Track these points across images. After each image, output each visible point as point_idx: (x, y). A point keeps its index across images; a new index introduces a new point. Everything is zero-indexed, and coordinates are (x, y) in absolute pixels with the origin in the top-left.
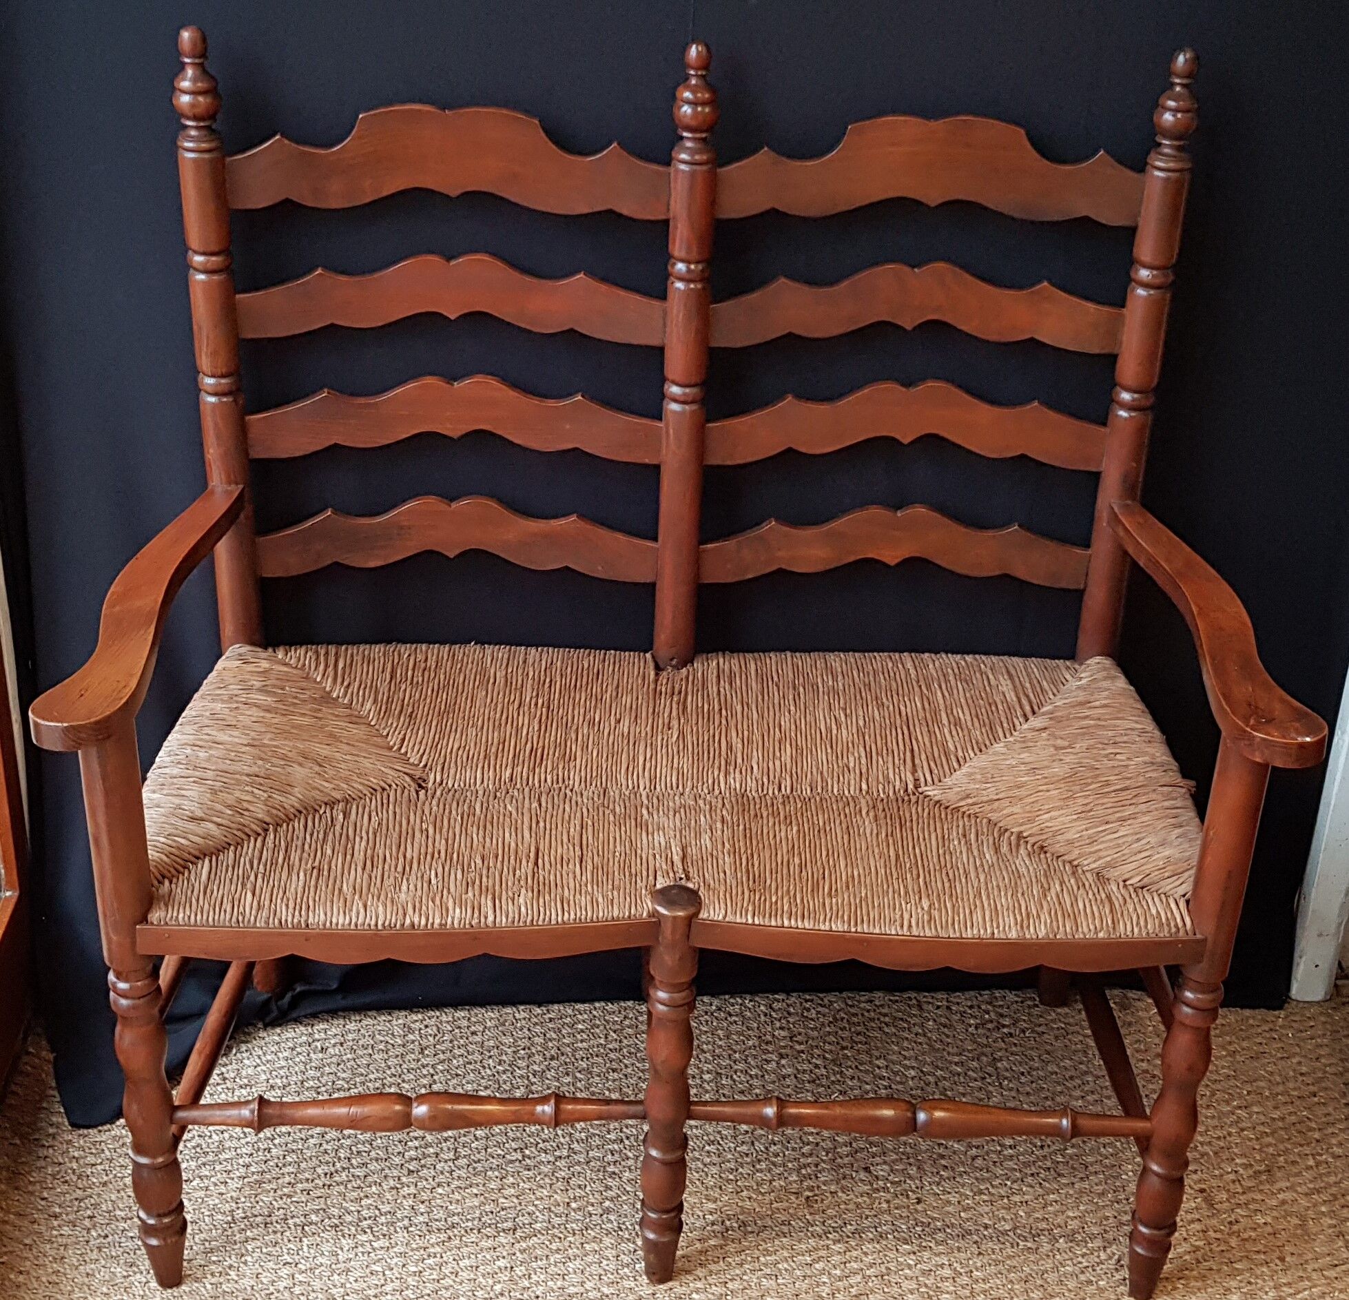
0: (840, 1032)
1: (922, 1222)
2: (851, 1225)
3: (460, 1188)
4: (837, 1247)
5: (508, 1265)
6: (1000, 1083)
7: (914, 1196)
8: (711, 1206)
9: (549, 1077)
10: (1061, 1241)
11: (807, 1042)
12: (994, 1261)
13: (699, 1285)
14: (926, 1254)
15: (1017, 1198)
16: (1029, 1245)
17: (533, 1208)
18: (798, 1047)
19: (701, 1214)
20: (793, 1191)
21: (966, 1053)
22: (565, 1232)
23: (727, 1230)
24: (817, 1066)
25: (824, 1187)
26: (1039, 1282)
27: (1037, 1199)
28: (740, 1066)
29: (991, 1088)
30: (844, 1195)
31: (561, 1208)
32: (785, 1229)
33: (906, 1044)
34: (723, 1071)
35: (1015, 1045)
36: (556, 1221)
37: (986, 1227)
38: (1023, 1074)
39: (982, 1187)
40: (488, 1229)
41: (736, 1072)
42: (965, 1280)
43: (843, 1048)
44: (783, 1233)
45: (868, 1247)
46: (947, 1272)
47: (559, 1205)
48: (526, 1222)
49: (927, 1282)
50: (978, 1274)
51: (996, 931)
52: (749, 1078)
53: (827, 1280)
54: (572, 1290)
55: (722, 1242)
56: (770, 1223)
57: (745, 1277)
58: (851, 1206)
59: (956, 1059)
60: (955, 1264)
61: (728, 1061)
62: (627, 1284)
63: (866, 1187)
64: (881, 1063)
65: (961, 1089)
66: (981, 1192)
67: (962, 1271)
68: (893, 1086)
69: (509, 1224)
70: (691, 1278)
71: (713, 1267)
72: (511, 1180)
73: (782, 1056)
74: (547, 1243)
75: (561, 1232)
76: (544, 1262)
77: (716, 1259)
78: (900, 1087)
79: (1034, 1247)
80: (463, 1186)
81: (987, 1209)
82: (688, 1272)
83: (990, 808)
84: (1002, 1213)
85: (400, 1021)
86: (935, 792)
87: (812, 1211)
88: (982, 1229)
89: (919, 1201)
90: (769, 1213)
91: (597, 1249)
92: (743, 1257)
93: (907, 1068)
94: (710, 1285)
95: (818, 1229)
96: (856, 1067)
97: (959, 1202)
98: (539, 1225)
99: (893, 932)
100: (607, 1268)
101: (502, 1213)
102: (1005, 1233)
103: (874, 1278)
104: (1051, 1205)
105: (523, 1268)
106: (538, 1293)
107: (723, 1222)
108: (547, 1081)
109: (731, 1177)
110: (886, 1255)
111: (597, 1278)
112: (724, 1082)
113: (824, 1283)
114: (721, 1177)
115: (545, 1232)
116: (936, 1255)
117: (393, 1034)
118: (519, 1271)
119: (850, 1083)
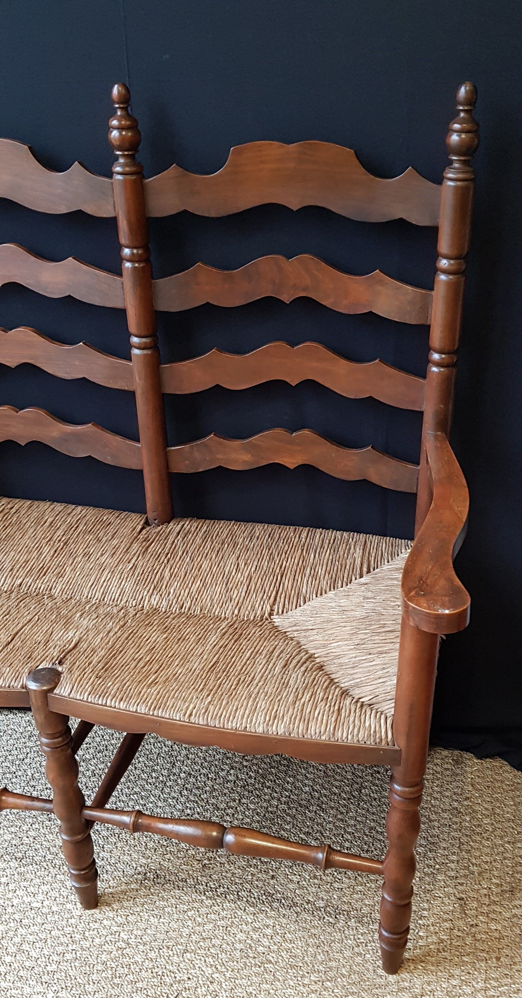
0: (275, 757)
1: (269, 893)
2: (224, 888)
3: (6, 827)
4: (208, 902)
5: (7, 882)
6: (359, 804)
7: (272, 874)
8: (144, 861)
9: (92, 763)
10: (353, 920)
11: (252, 760)
12: (303, 928)
13: (111, 915)
14: (262, 916)
15: (336, 885)
16: (331, 920)
17: (39, 846)
18: (245, 763)
19: (135, 866)
20: (198, 858)
21: (346, 781)
22: (49, 865)
23: (146, 879)
24: (250, 777)
25: (218, 859)
26: (326, 948)
27: (349, 888)
28: (204, 771)
29: (352, 806)
30: (228, 867)
31: (55, 849)
32: (181, 884)
33: (311, 769)
34: (193, 773)
35: (379, 779)
36: (49, 857)
37: (308, 902)
38: (375, 799)
39: (317, 874)
40: (7, 856)
41: (200, 775)
42: (278, 939)
43: (272, 767)
44: (178, 886)
45: (227, 905)
46: (269, 931)
47: (55, 847)
48: (31, 855)
49: (254, 936)
50: (289, 936)
51: (248, 726)
52: (206, 779)
53: (190, 925)
54: (34, 905)
55: (138, 888)
56: (173, 878)
57: (141, 914)
58: (229, 875)
59: (337, 784)
60: (277, 926)
61: (199, 767)
62: (69, 906)
63: (244, 863)
64: (291, 780)
65: (332, 804)
66: (315, 877)
67: (279, 932)
68: (292, 797)
69: (20, 855)
70: (108, 909)
71: (126, 904)
72: (37, 826)
73: (232, 768)
74: (36, 870)
75: (47, 865)
76: (29, 883)
77: (129, 898)
78: (295, 798)
79: (333, 922)
80: (7, 826)
81: (314, 890)
82: (109, 905)
83: (304, 634)
84: (322, 895)
85: (28, 718)
86: (278, 620)
87: (203, 873)
88: (305, 904)
89: (273, 877)
90: (176, 871)
91: (63, 879)
92: (146, 900)
93: (306, 785)
94: (117, 915)
95: (201, 887)
96: (275, 781)
97: (298, 882)
98: (38, 858)
99: (178, 719)
100: (62, 893)
101: (21, 846)
102: (319, 909)
103: (221, 928)
104: (357, 893)
105: (14, 885)
106: (15, 904)
107: (146, 874)
108: (90, 766)
109: (165, 844)
110: (236, 912)
111: (53, 899)
112: (191, 780)
113: (188, 926)
114: (159, 842)
115: (38, 863)
116: (267, 917)
117: (20, 725)
118: (11, 887)
119: (266, 791)
